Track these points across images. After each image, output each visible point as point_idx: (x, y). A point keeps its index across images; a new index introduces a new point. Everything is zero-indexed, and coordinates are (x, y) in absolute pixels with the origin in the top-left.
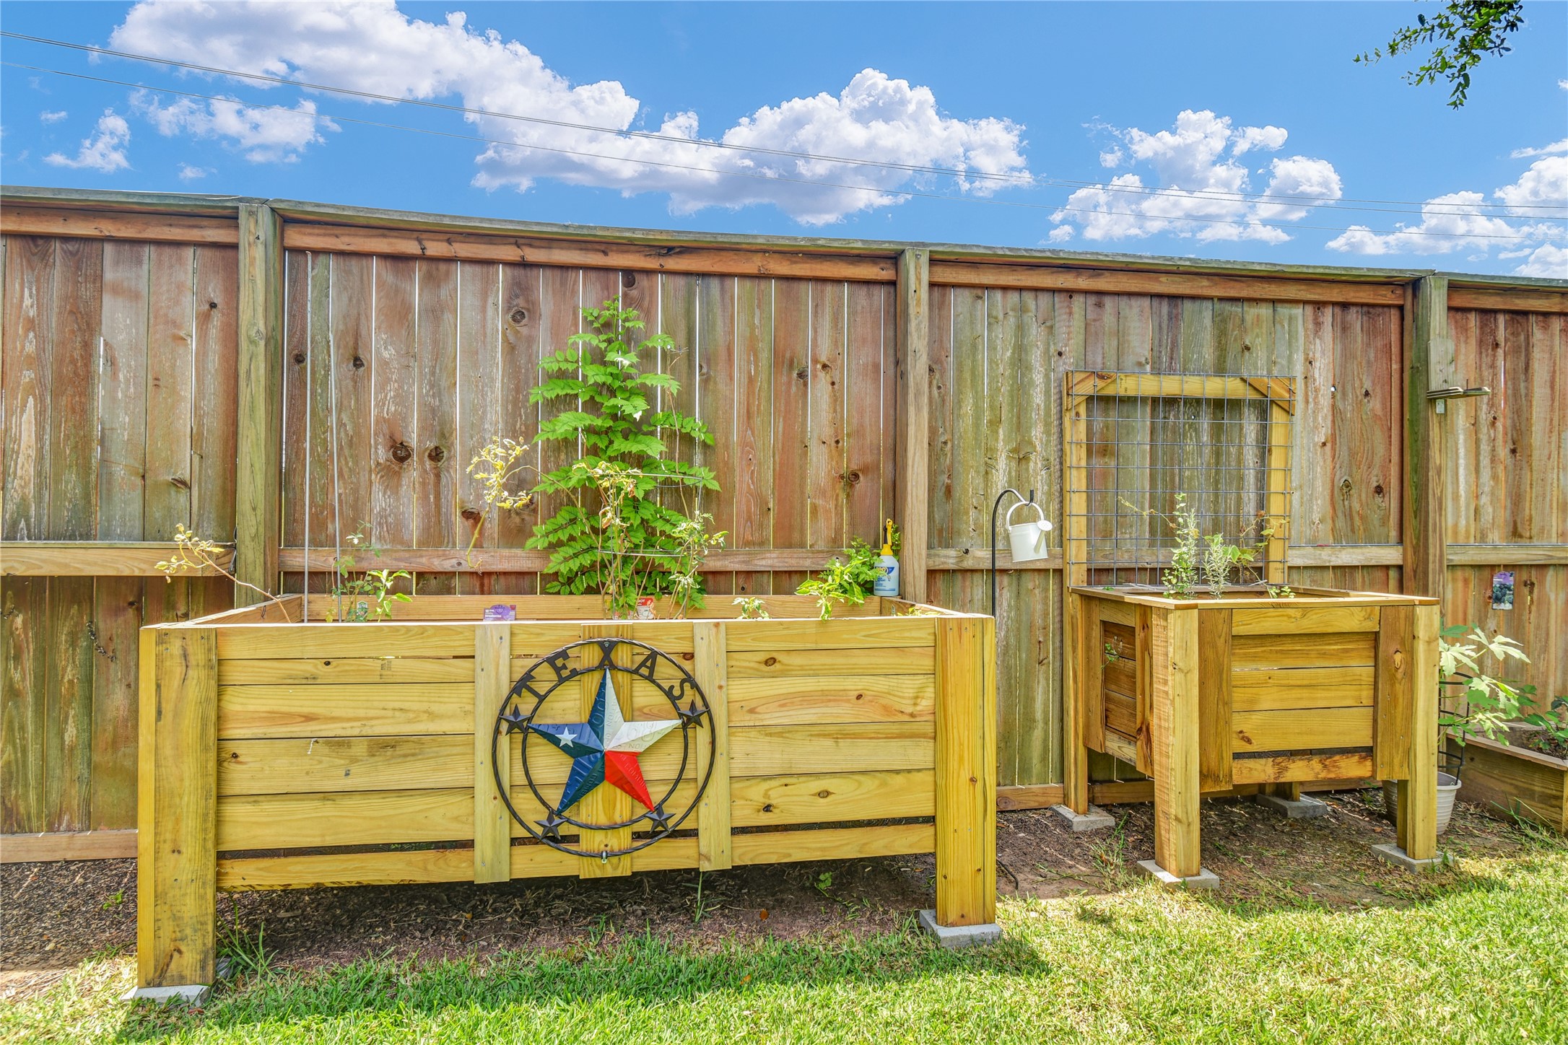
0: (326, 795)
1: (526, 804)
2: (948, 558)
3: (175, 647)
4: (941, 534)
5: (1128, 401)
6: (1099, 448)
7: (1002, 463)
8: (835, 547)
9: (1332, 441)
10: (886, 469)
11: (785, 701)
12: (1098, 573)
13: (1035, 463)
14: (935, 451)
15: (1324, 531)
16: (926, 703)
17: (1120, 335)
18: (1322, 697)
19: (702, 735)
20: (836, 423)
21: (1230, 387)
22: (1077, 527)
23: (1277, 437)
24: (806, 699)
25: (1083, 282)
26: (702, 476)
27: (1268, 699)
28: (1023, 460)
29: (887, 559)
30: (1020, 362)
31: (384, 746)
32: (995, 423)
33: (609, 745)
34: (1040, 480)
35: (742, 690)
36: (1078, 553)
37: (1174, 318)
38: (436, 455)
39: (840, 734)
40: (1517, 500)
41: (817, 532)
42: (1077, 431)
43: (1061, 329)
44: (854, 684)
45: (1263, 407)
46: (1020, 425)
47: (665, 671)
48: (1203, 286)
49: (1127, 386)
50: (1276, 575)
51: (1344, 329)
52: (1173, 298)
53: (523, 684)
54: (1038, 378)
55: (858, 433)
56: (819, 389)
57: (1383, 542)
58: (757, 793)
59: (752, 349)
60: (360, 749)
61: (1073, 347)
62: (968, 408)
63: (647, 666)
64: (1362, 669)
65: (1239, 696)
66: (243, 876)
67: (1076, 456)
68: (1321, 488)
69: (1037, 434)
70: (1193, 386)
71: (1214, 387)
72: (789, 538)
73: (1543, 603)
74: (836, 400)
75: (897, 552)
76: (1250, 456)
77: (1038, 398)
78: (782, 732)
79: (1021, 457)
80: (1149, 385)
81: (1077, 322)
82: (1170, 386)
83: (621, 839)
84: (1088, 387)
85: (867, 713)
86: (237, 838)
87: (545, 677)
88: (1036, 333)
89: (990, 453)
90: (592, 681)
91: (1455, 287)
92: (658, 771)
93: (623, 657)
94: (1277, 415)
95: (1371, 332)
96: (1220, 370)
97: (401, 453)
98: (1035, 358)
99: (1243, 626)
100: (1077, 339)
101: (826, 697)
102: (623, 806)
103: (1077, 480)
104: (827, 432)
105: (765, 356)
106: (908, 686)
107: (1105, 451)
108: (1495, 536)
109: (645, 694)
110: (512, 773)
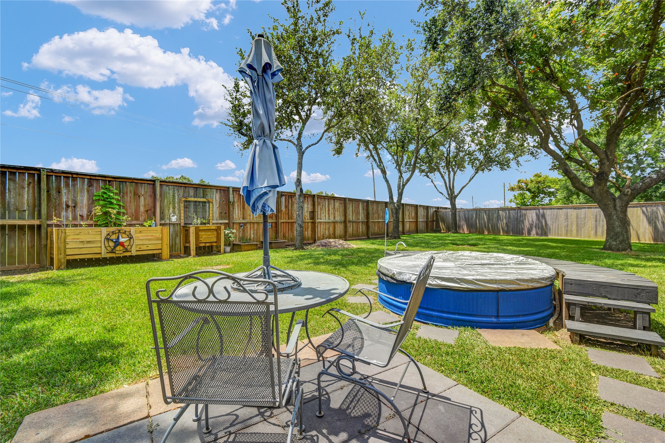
0: (81, 248)
1: (109, 248)
2: (163, 222)
3: (60, 231)
4: (162, 218)
5: (189, 201)
6: (186, 207)
7: (171, 209)
8: (145, 220)
9: (219, 206)
10: (153, 210)
11: (143, 236)
12: (186, 224)
13: (176, 209)
14: (161, 207)
15: (218, 218)
16: (160, 236)
17: (189, 192)
18: (211, 236)
19: (132, 240)
20: (145, 203)
21: (204, 200)
22: (182, 218)
23: (211, 206)
24: (145, 236)
25: (183, 185)
26: (122, 210)
27: (204, 236)
28: (174, 209)
29: (153, 222)
30: (174, 196)
31: (89, 242)
32: (170, 204)
33: (120, 241)
34: (177, 211)
35: (137, 235)
36: (182, 221)
37: (197, 190)
38: (74, 207)
39: (150, 240)
40: (243, 214)
41: (142, 218)
42: (182, 205)
43: (180, 191)
44: (151, 234)
45: (209, 202)
46: (174, 204)
47: (127, 233)
48: (201, 187)
49: (189, 199)
50: (211, 224)
51: (220, 193)
52: (197, 188)
53: (108, 234)
54: (176, 198)
55: (149, 204)
56: (142, 199)
57: (226, 219)
58: (139, 246)
59: (131, 192)
60: (85, 242)
61: (182, 194)
62: (166, 201)
63: (125, 233)
64: (215, 233)
65: (200, 236)
66: (68, 258)
67: (182, 208)
68: (217, 213)
69: (176, 205)
70: (199, 199)
71: (202, 200)
72: (137, 219)
73: (247, 227)
74: (145, 200)
75: (155, 221)
76: (207, 208)
77: (176, 200)
78: (142, 240)
79: (174, 208)
80: (193, 199)
81: (182, 190)
82: (196, 199)
83: (122, 252)
84: (184, 199)
85: (152, 237)
86: (68, 253)
87: (111, 234)
88: (176, 192)
89: (169, 208)
90: (117, 235)
91: (233, 188)
92: (126, 244)
93: (121, 231)
94: (211, 204)
95: (224, 193)
96: (203, 197)
97: (68, 206)
98: (176, 195)
99: (200, 229)
100: (182, 193)
101: (148, 236)
102: (121, 248)
103: (182, 212)
104: (143, 204)
105: (133, 193)
106: (158, 234)
107: (187, 208)
108: (241, 219)
109: (124, 235)
110: (107, 245)
